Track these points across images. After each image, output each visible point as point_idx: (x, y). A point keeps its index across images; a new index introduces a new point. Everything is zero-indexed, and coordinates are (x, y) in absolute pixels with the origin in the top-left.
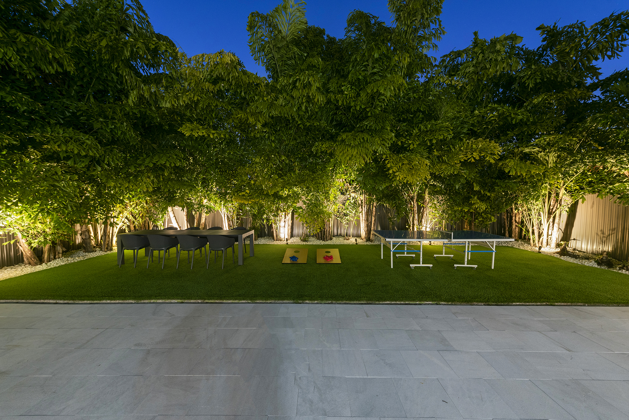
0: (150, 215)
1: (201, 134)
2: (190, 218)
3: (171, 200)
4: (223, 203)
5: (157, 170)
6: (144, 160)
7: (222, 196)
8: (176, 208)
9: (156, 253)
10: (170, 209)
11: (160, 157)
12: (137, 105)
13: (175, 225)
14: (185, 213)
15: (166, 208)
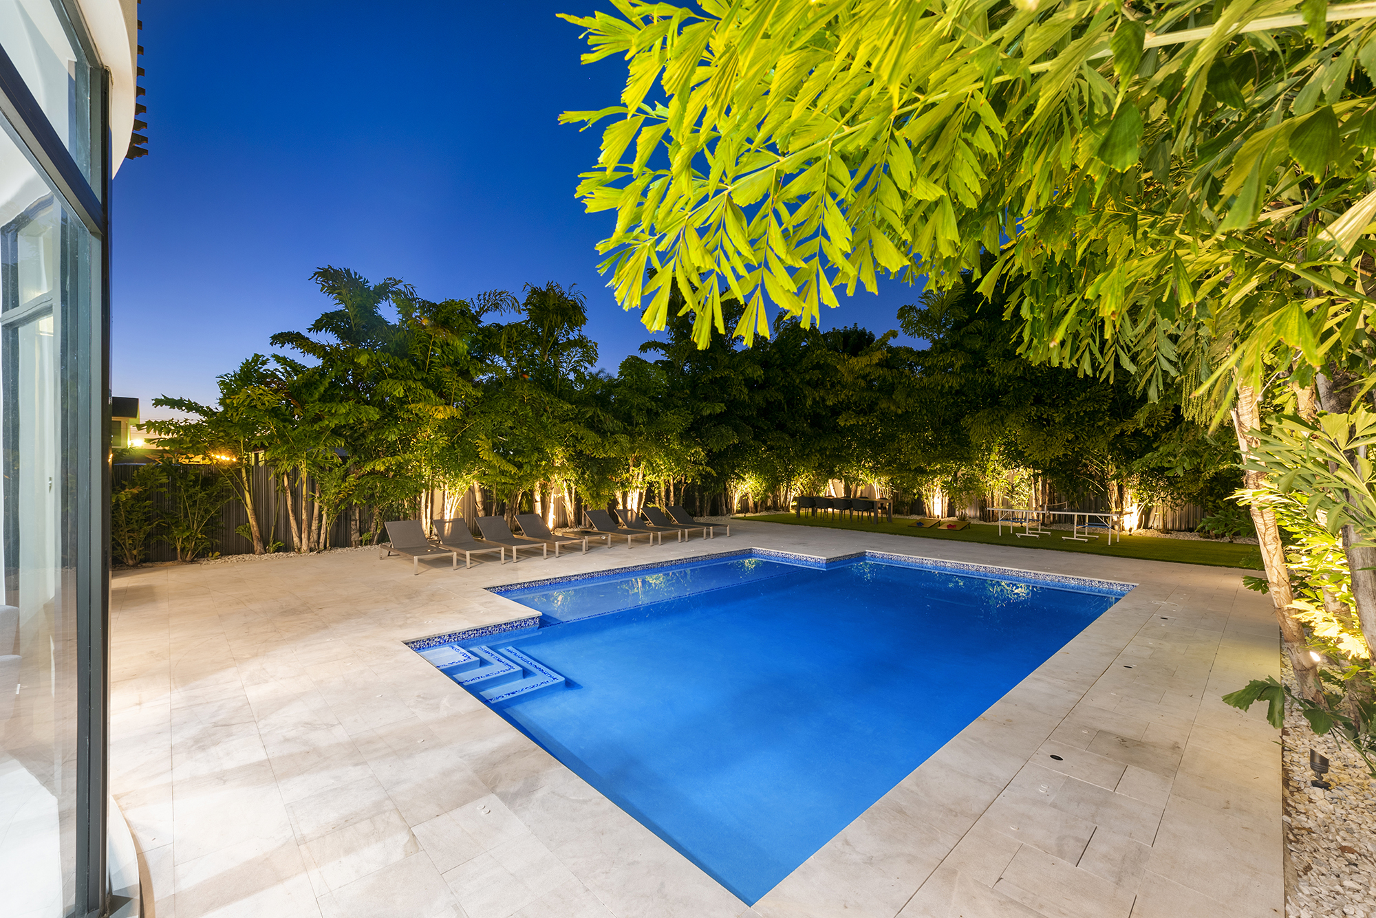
0: (814, 486)
1: (852, 423)
2: (847, 489)
3: (831, 474)
4: (873, 476)
5: (822, 451)
6: (814, 444)
7: (875, 471)
8: (836, 481)
9: (819, 511)
10: (830, 481)
11: (824, 442)
12: (811, 407)
13: (833, 494)
14: (843, 486)
15: (827, 481)
